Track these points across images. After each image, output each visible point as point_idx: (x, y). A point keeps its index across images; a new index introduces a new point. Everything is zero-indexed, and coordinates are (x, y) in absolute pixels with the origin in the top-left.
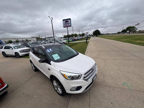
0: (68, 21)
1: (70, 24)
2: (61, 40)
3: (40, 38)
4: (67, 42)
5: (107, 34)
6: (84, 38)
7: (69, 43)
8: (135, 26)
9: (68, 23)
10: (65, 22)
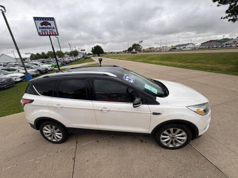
1: (55, 31)
5: (111, 53)
6: (79, 59)
8: (140, 44)
10: (42, 24)
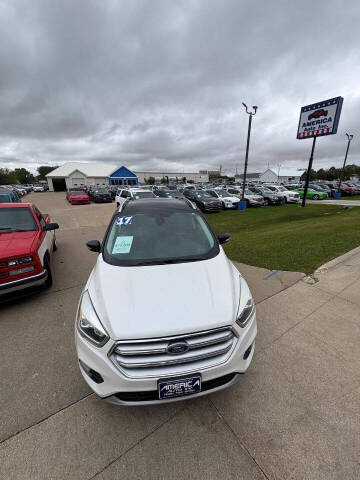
0: (325, 109)
1: (330, 125)
2: (273, 189)
3: (222, 175)
4: (296, 196)
7: (303, 204)
9: (322, 118)
10: (311, 117)
